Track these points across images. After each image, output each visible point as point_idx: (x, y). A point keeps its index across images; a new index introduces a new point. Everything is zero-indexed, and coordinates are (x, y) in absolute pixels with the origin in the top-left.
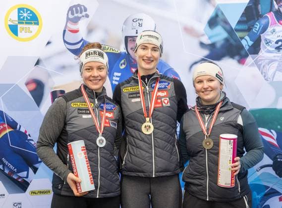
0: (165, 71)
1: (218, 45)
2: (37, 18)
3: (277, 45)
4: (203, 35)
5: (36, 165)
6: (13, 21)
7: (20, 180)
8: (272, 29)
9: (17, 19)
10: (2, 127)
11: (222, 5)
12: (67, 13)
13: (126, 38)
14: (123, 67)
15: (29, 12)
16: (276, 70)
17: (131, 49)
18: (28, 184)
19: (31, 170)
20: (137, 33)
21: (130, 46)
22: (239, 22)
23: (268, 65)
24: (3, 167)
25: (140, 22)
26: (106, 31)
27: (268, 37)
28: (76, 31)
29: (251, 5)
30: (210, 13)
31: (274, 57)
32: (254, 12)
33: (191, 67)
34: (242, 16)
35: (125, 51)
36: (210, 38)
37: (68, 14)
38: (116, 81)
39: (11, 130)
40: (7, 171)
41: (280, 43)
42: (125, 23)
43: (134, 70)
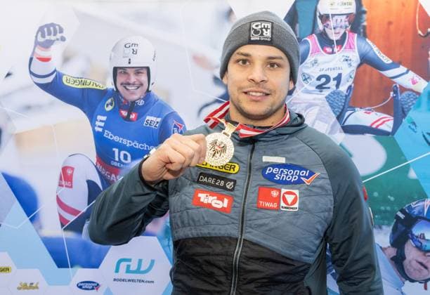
0: (165, 115)
3: (319, 83)
4: (217, 67)
8: (313, 59)
12: (35, 35)
13: (115, 69)
14: (110, 108)
16: (316, 119)
17: (122, 84)
20: (129, 63)
23: (305, 111)
25: (135, 48)
26: (89, 60)
27: (306, 71)
28: (47, 60)
31: (314, 99)
33: (200, 110)
35: (113, 87)
37: (36, 37)
38: (99, 127)
41: (323, 80)
42: (114, 49)
43: (125, 113)
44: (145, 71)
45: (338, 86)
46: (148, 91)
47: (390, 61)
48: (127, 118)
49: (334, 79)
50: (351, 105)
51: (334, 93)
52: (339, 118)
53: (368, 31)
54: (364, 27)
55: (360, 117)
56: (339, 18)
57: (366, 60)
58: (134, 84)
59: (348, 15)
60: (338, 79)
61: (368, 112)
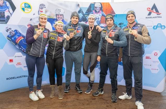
1: (80, 18)
2: (30, 7)
6: (23, 7)
10: (20, 37)
11: (82, 7)
13: (56, 15)
15: (28, 5)
17: (58, 18)
20: (59, 13)
21: (57, 17)
22: (86, 12)
25: (60, 10)
26: (51, 12)
28: (42, 12)
32: (90, 10)
37: (39, 6)
39: (23, 38)
40: (22, 50)
41: (96, 19)
42: (56, 10)
44: (62, 15)
45: (98, 20)
46: (63, 19)
53: (103, 10)
56: (98, 8)
57: (103, 15)
58: (60, 18)
59: (100, 7)
60: (98, 18)
61: (103, 24)
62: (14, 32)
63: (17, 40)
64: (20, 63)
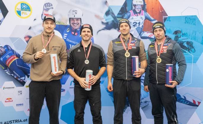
1: (109, 23)
2: (30, 8)
3: (134, 24)
4: (103, 19)
5: (29, 74)
7: (21, 81)
8: (132, 17)
9: (20, 8)
10: (13, 57)
11: (111, 6)
13: (70, 19)
14: (68, 31)
15: (26, 5)
17: (72, 23)
18: (25, 83)
19: (26, 77)
20: (74, 17)
21: (72, 22)
22: (119, 14)
24: (14, 75)
25: (76, 12)
26: (61, 15)
29: (123, 7)
30: (106, 9)
31: (132, 29)
32: (125, 10)
33: (98, 32)
34: (119, 11)
36: (106, 20)
37: (44, 7)
38: (65, 37)
39: (17, 58)
40: (15, 77)
41: (135, 24)
42: (69, 12)
43: (73, 33)
44: (80, 19)
45: (139, 25)
47: (153, 19)
48: (74, 35)
49: (138, 23)
50: (143, 31)
51: (138, 27)
52: (140, 34)
53: (147, 10)
54: (146, 9)
55: (146, 34)
56: (139, 6)
57: (147, 18)
58: (76, 24)
59: (141, 5)
60: (139, 23)
61: (148, 33)
62: (4, 48)
63: (8, 62)
64: (10, 99)
